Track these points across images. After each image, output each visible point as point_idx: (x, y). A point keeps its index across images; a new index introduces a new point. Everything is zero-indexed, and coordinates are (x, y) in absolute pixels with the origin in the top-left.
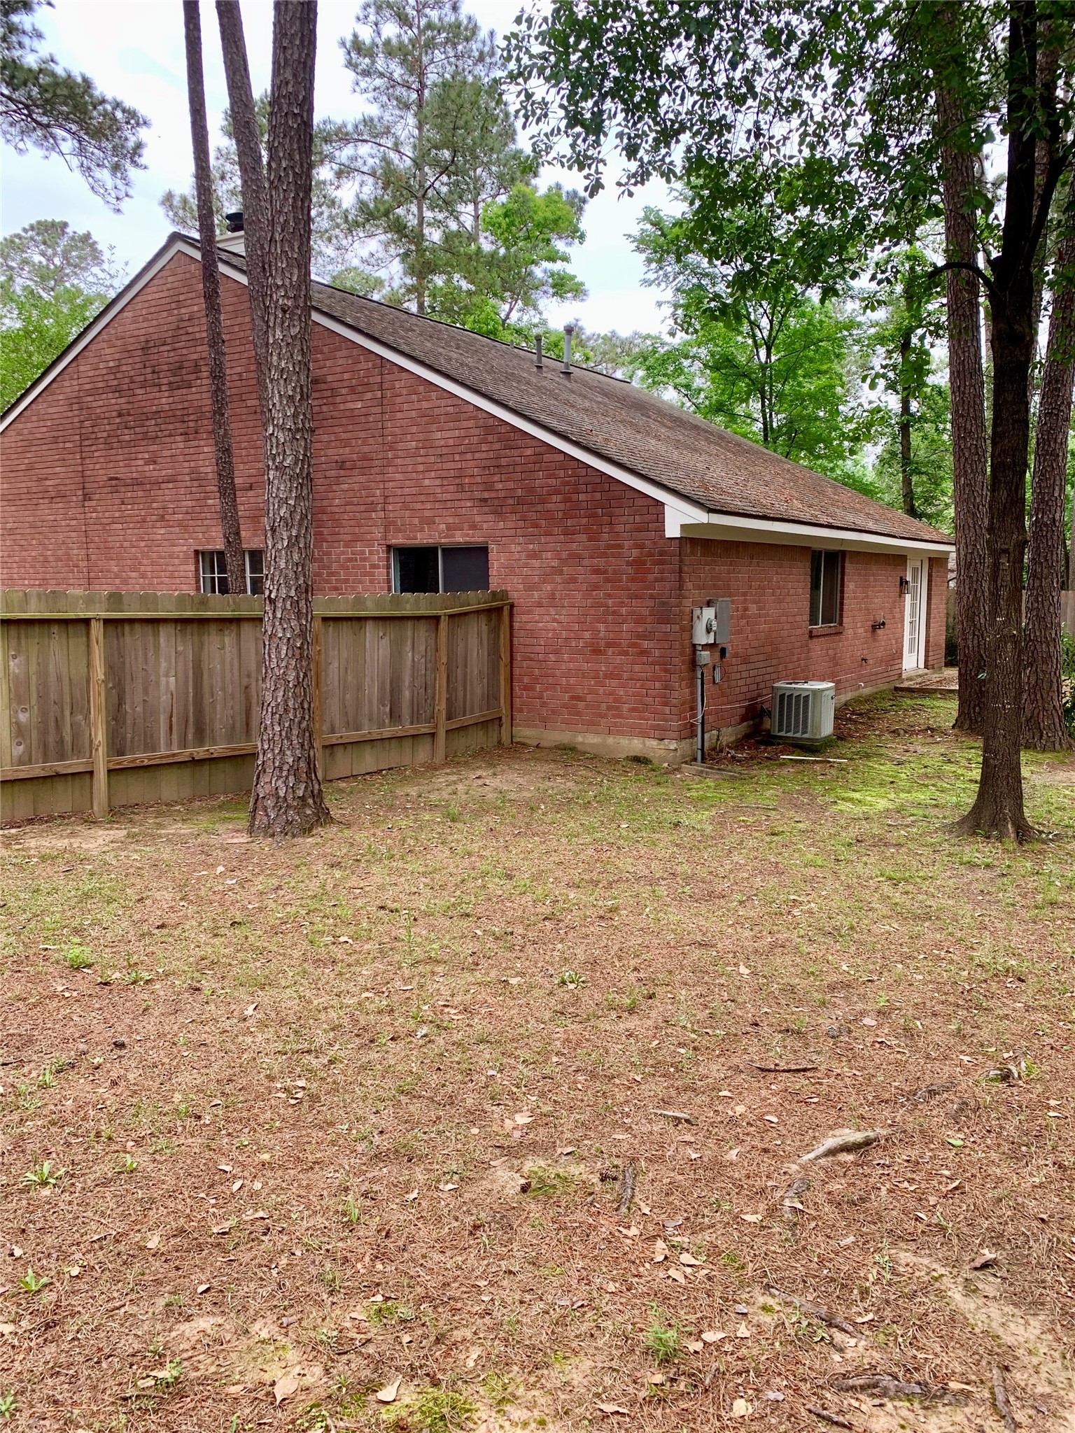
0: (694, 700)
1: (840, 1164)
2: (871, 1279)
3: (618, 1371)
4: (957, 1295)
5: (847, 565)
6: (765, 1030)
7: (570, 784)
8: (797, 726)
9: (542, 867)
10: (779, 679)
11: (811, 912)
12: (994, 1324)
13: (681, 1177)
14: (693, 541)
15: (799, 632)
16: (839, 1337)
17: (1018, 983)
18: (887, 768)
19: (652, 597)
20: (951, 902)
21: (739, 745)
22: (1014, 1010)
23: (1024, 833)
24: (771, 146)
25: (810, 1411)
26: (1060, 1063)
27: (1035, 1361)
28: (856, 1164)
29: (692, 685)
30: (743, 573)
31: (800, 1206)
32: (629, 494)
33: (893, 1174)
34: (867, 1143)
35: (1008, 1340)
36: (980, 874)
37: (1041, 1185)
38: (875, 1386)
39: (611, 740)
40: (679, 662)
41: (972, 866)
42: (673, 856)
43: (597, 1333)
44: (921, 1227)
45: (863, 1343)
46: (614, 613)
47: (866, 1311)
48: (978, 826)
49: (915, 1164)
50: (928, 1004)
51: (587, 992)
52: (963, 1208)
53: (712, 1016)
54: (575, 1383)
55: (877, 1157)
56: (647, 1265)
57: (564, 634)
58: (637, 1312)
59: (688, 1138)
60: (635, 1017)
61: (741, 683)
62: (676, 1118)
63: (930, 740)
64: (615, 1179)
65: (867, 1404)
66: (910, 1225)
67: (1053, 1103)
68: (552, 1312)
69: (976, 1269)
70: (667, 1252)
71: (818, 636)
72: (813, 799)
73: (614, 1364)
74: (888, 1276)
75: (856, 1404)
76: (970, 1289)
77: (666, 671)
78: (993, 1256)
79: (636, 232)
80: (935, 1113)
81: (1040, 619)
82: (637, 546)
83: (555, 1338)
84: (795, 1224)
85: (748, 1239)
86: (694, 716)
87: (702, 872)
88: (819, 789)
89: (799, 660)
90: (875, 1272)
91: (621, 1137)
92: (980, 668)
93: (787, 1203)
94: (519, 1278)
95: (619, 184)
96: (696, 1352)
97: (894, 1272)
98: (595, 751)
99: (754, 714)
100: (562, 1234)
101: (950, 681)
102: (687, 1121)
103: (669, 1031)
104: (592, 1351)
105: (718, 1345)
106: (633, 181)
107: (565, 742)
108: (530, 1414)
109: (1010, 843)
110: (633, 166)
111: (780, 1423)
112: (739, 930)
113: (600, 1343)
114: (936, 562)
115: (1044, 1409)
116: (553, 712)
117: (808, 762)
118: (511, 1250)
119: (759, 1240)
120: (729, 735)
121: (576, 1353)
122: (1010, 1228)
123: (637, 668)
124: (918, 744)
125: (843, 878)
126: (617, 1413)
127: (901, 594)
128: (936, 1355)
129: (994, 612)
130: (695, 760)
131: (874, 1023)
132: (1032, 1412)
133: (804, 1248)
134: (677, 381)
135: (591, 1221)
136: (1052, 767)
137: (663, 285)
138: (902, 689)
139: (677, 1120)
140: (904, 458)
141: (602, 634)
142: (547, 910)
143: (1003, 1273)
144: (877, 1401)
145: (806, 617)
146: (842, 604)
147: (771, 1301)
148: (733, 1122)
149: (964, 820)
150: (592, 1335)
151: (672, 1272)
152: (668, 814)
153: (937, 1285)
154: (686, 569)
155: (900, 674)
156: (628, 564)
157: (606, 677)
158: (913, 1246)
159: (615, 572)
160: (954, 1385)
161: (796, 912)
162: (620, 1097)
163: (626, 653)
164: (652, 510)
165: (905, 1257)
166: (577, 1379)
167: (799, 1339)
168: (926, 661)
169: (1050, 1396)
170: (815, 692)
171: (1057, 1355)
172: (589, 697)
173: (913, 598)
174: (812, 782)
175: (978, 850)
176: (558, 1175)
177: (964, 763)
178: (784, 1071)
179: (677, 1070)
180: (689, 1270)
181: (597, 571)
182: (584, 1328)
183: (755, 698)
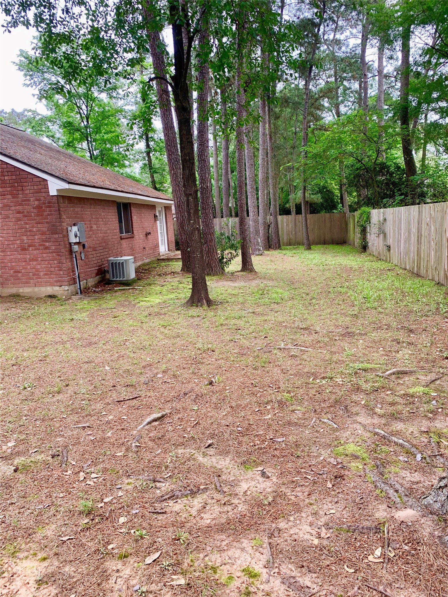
0: (74, 268)
1: (153, 426)
2: (169, 462)
3: (68, 524)
4: (200, 458)
5: (132, 208)
6: (119, 387)
7: (19, 311)
8: (120, 276)
9: (9, 346)
10: (110, 257)
11: (133, 343)
12: (214, 464)
13: (88, 448)
14: (63, 197)
15: (116, 237)
16: (158, 484)
17: (212, 352)
18: (158, 288)
19: (47, 223)
20: (186, 330)
21: (96, 286)
22: (212, 361)
23: (210, 303)
24: (74, 18)
25: (150, 512)
26: (228, 375)
27: (229, 471)
28: (159, 425)
29: (72, 261)
30: (88, 211)
31: (139, 445)
32: (30, 176)
33: (173, 425)
34: (163, 416)
35: (219, 467)
36: (195, 319)
37: (226, 415)
38: (174, 496)
39: (36, 289)
40: (64, 251)
41: (193, 317)
42: (72, 332)
43: (56, 514)
44: (185, 440)
45: (168, 484)
46: (30, 231)
47: (168, 473)
48: (193, 303)
49: (181, 419)
50: (181, 366)
51: (37, 390)
52: (199, 428)
53: (95, 387)
54: (49, 535)
55: (167, 420)
56: (77, 483)
57: (6, 243)
58: (74, 501)
59: (90, 433)
60: (61, 394)
61: (94, 259)
62: (84, 427)
63: (173, 276)
64: (58, 455)
65: (171, 503)
66: (181, 440)
67: (227, 388)
68: (34, 513)
69: (206, 448)
70: (85, 476)
71: (124, 239)
72: (130, 302)
73: (66, 523)
74: (175, 459)
75: (167, 504)
76: (205, 455)
77: (59, 255)
78: (212, 442)
79: (17, 61)
80: (187, 401)
81: (207, 225)
82: (37, 200)
83: (37, 522)
84: (137, 452)
85: (119, 462)
86: (75, 274)
87: (86, 336)
88: (132, 298)
89: (117, 249)
90: (170, 459)
91: (59, 440)
92: (188, 247)
93: (133, 445)
94: (17, 504)
95: (3, 26)
96: (101, 507)
97: (177, 457)
98: (29, 295)
99: (101, 272)
100: (36, 483)
101: (178, 255)
102: (88, 427)
103: (77, 396)
104: (55, 521)
105: (110, 502)
106: (10, 25)
107: (14, 292)
108: (28, 553)
109: (205, 307)
110: (9, 18)
111: (139, 520)
112: (104, 354)
113: (58, 517)
114: (167, 208)
115: (233, 484)
116: (6, 280)
117: (127, 289)
118: (12, 495)
119: (123, 461)
120: (91, 282)
121: (48, 524)
122: (217, 432)
123: (45, 255)
124: (169, 278)
125: (145, 328)
126: (70, 539)
127: (155, 221)
128: (195, 479)
129: (189, 219)
130: (78, 293)
131: (162, 376)
132: (229, 487)
133: (142, 459)
134: (48, 134)
135: (49, 474)
136: (217, 281)
137: (34, 87)
138: (161, 260)
139: (84, 428)
140: (150, 166)
141: (25, 241)
142: (13, 362)
143: (216, 446)
144: (175, 501)
145: (118, 230)
146: (132, 225)
147: (130, 481)
148: (108, 422)
149: (188, 302)
150: (55, 515)
151: (88, 482)
152: (68, 316)
153: (193, 457)
154: (61, 209)
155: (159, 254)
156: (34, 208)
157: (30, 260)
158: (183, 446)
159: (28, 212)
160: (202, 487)
161: (127, 343)
162: (57, 425)
163: (39, 249)
164: (42, 183)
165: (180, 451)
166: (49, 533)
167: (143, 490)
168: (168, 248)
169: (235, 480)
170: (126, 260)
171: (236, 467)
172: (23, 271)
173: (160, 223)
174: (129, 296)
175: (194, 311)
176: (32, 461)
177: (186, 283)
178: (128, 400)
179: (82, 410)
180: (95, 480)
181: (19, 212)
182: (51, 513)
183: (101, 266)
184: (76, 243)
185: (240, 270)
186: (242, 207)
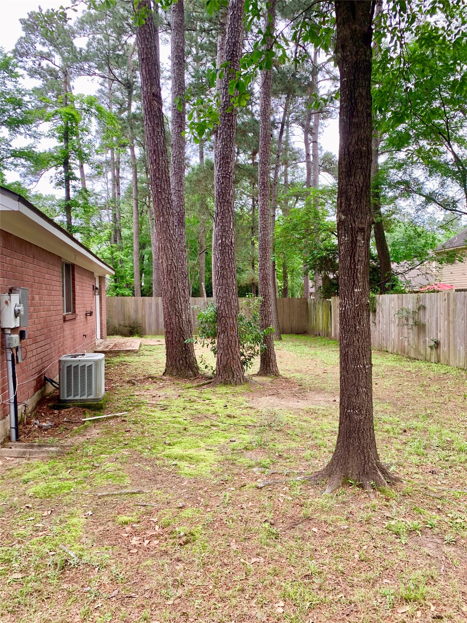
0: (5, 382)
5: (76, 275)
8: (83, 390)
15: (59, 318)
29: (2, 367)
48: (345, 476)
71: (67, 320)
86: (6, 396)
89: (60, 338)
99: (41, 384)
109: (389, 490)
114: (102, 279)
127: (94, 295)
130: (9, 439)
145: (62, 307)
146: (74, 299)
155: (95, 343)
168: (101, 335)
183: (41, 371)
184: (14, 330)
185: (256, 373)
186: (266, 280)
